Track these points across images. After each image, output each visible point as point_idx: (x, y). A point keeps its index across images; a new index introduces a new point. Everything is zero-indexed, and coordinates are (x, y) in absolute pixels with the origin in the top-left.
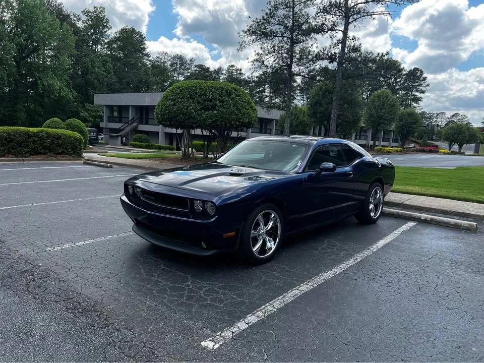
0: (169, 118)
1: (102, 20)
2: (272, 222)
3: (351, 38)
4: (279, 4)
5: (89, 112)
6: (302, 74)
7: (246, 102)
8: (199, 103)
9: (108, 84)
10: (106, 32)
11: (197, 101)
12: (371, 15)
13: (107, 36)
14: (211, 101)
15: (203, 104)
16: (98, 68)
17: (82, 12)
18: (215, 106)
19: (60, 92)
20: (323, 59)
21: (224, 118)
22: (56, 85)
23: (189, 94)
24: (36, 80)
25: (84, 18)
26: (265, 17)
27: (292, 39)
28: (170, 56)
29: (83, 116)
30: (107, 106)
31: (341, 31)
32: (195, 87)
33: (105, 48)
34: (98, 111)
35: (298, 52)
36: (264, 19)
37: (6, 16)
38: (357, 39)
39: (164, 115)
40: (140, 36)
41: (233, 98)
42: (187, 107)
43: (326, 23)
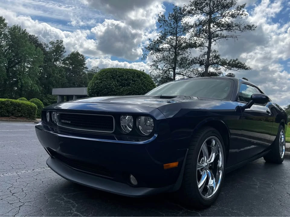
0: (97, 91)
1: (61, 47)
2: (214, 154)
3: (213, 51)
4: (167, 33)
5: (49, 100)
6: (182, 74)
7: (150, 82)
8: (118, 81)
9: (61, 84)
10: (62, 54)
11: (117, 80)
12: (225, 38)
13: (63, 56)
14: (126, 80)
15: (121, 82)
16: (56, 74)
17: (50, 43)
18: (129, 84)
19: (32, 87)
20: (195, 63)
21: (136, 91)
22: (29, 83)
23: (112, 76)
24: (18, 80)
25: (50, 46)
26: (159, 39)
27: (175, 52)
28: (100, 69)
29: (45, 102)
30: (60, 95)
31: (207, 47)
32: (116, 71)
33: (61, 63)
34: (54, 99)
35: (179, 60)
36: (158, 41)
37: (3, 43)
38: (216, 51)
39: (93, 90)
40: (82, 57)
41: (142, 79)
42: (110, 84)
43: (197, 42)
